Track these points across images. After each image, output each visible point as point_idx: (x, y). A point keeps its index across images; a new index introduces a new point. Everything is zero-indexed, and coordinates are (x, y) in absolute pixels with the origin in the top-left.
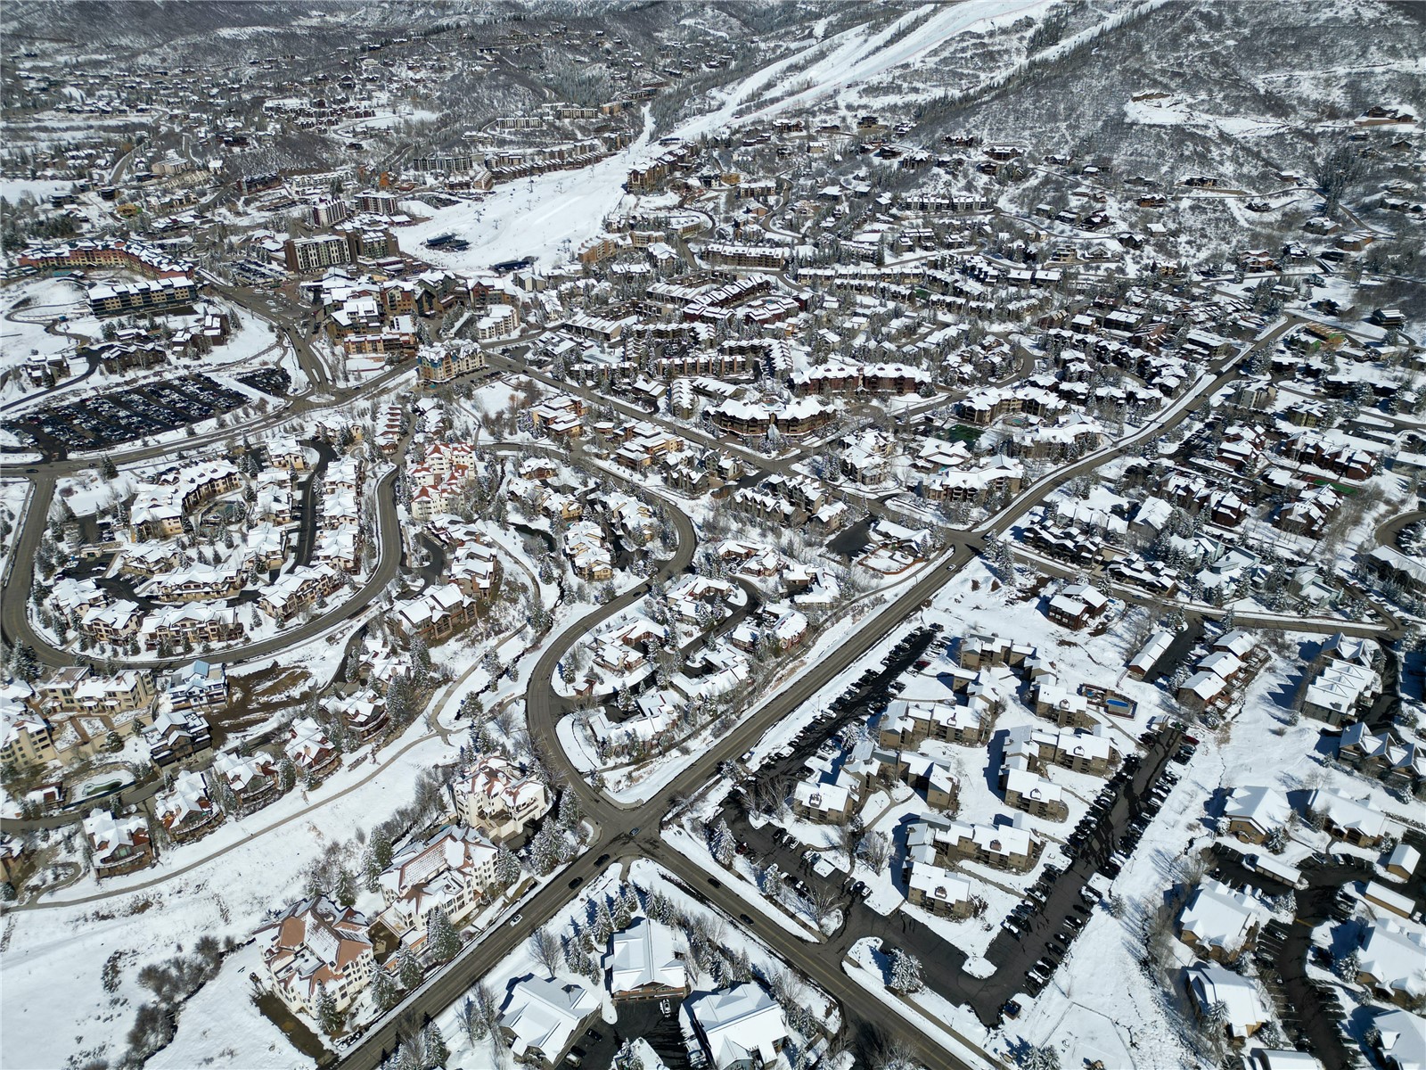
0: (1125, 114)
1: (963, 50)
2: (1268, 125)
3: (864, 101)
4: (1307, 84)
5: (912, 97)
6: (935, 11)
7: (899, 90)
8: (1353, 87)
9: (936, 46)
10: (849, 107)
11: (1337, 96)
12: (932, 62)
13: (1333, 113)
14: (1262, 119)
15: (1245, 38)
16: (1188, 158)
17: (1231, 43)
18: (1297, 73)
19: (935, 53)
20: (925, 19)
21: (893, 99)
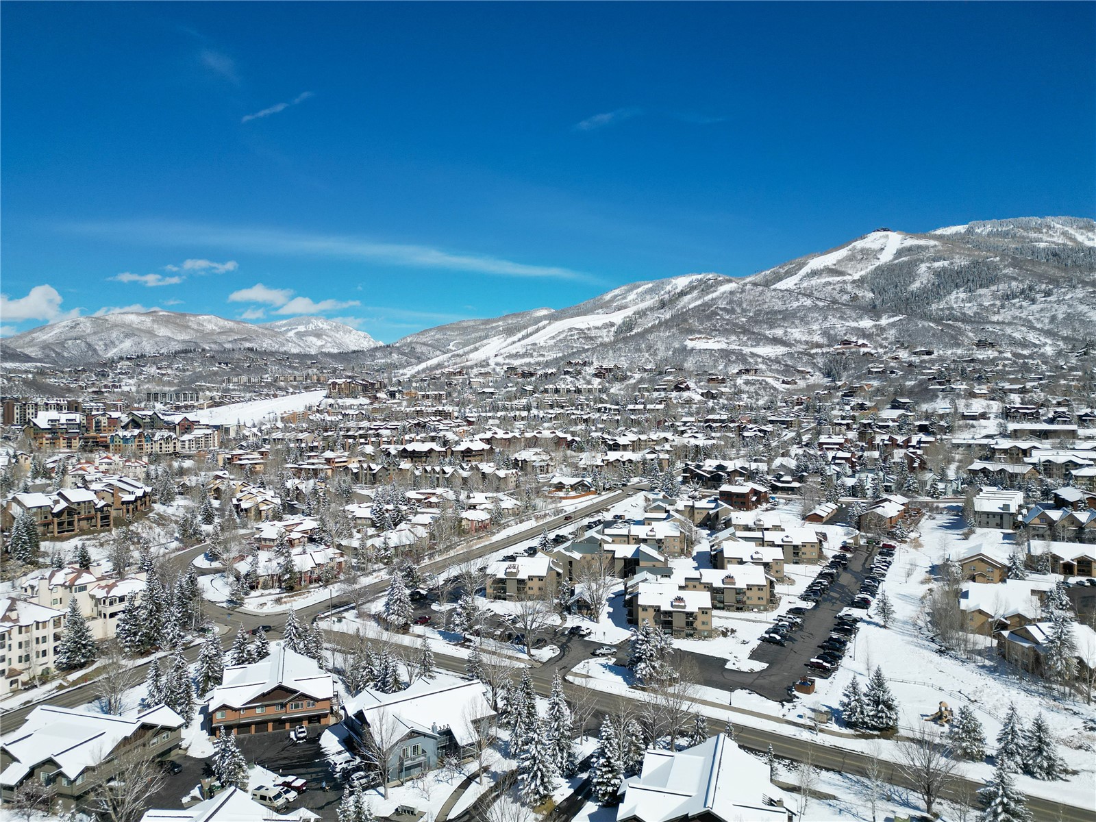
0: (686, 346)
1: (571, 335)
2: (780, 350)
3: (507, 361)
4: (796, 333)
5: (541, 359)
6: (550, 324)
7: (531, 356)
8: (825, 333)
9: (553, 334)
10: (497, 364)
11: (817, 338)
12: (552, 342)
13: (818, 346)
14: (775, 347)
15: (751, 317)
16: (734, 362)
17: (744, 319)
18: (789, 330)
19: (553, 337)
20: (544, 327)
21: (527, 360)
